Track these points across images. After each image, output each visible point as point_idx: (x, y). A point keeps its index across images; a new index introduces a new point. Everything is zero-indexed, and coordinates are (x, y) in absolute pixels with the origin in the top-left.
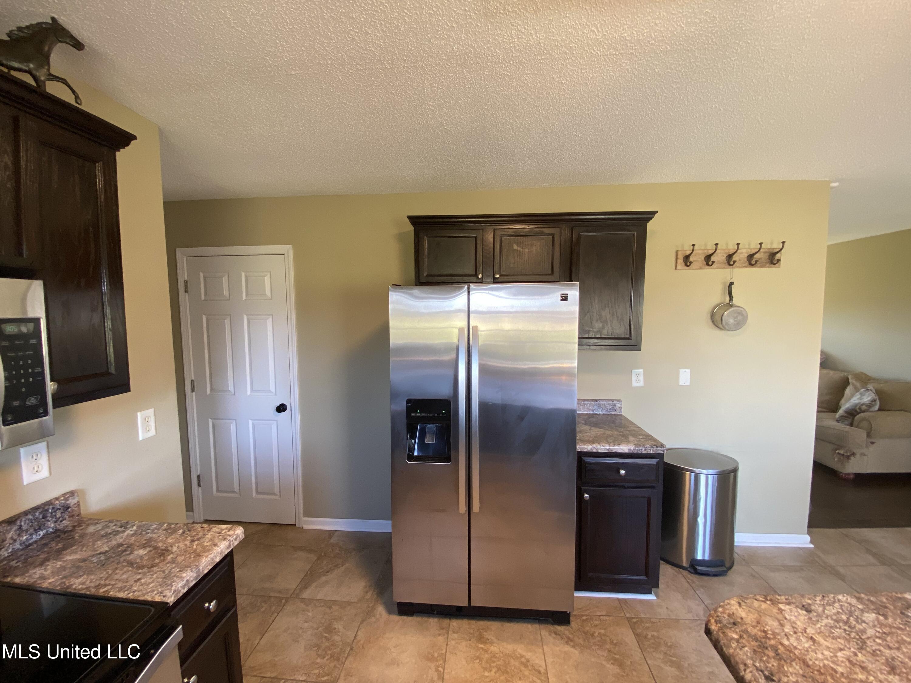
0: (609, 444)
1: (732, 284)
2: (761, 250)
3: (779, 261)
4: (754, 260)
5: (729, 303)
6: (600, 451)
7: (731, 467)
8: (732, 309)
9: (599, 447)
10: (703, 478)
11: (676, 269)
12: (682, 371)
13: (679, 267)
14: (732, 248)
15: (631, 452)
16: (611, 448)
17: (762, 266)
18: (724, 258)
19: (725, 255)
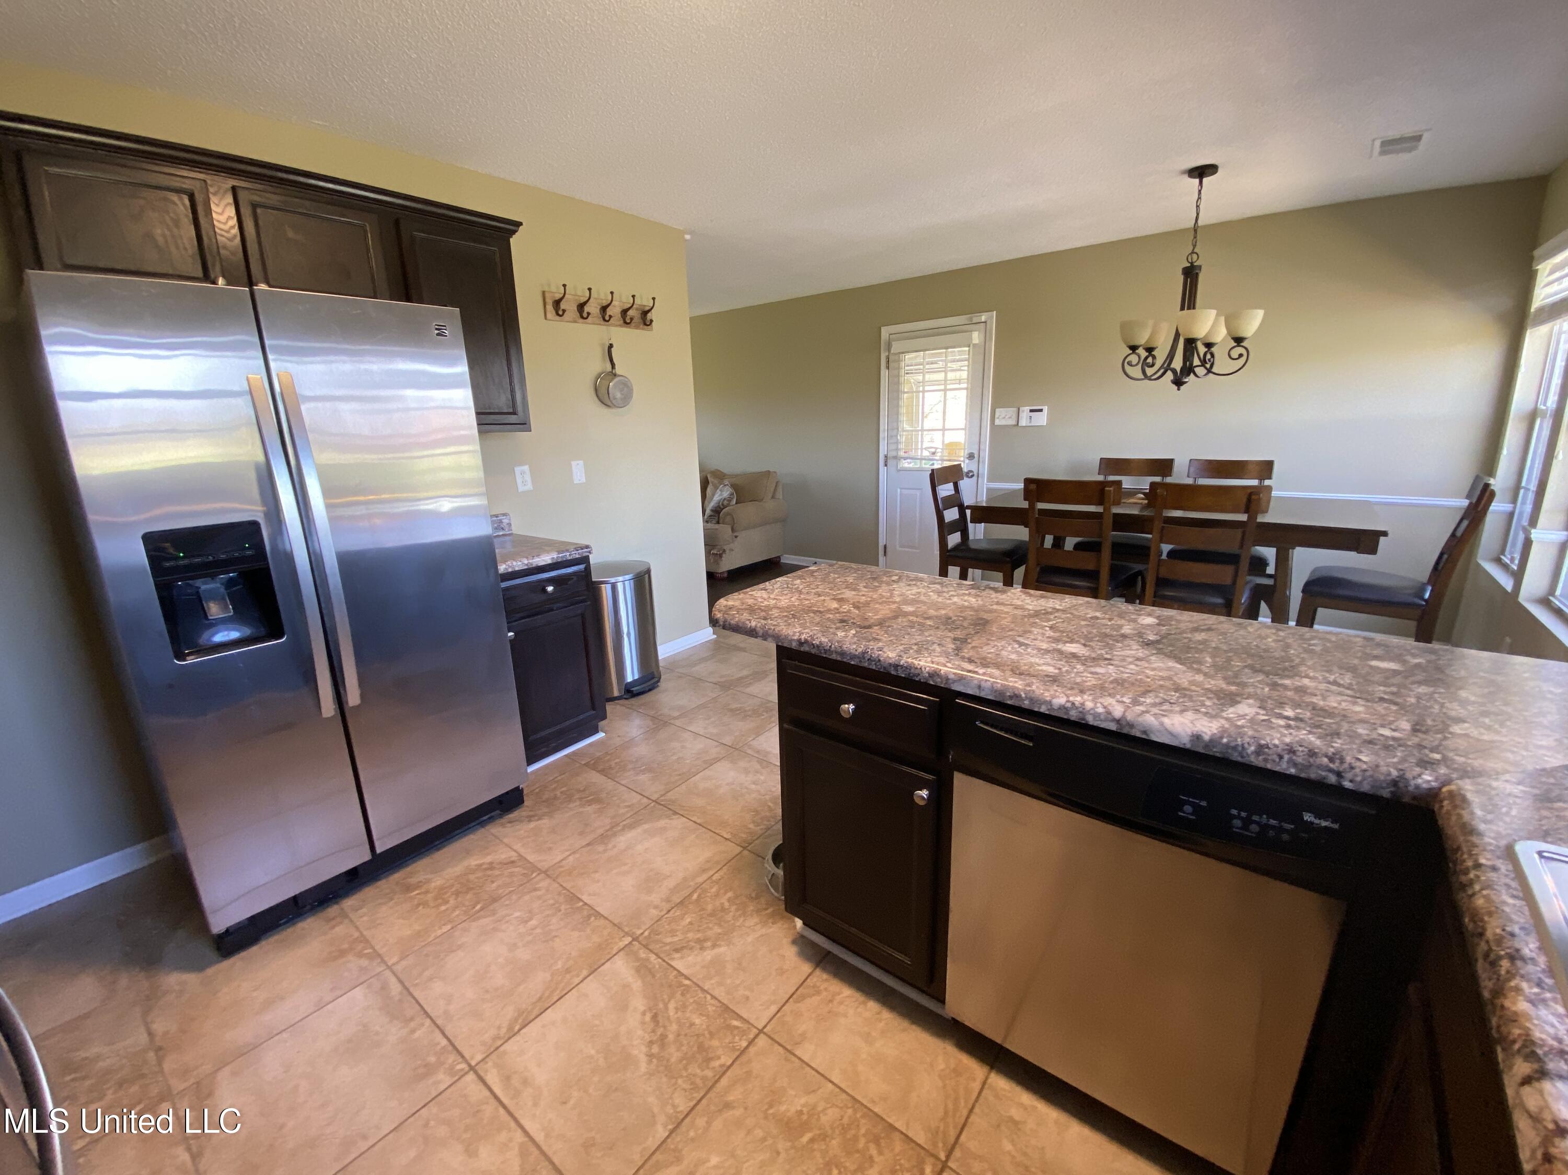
0: (527, 558)
1: (611, 346)
2: (634, 306)
3: (651, 321)
4: (628, 317)
5: (612, 372)
6: (517, 569)
7: (644, 568)
8: (617, 379)
9: (515, 563)
10: (620, 587)
11: (546, 318)
12: (574, 463)
13: (549, 316)
14: (605, 298)
15: (555, 561)
16: (530, 561)
17: (637, 327)
18: (598, 311)
19: (599, 307)
